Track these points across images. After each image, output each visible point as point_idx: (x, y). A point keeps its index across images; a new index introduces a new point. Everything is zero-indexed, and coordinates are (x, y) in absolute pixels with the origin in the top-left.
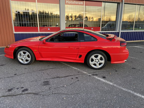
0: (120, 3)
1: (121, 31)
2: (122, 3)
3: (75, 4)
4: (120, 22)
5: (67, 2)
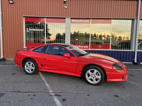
0: (134, 19)
1: (137, 50)
2: (137, 19)
3: (81, 23)
4: (135, 40)
5: (73, 20)
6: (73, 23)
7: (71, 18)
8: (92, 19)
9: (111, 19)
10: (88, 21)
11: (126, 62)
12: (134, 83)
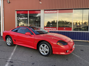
5: (46, 11)
6: (46, 13)
7: (45, 10)
8: (59, 10)
9: (72, 9)
10: (56, 11)
11: (84, 40)
12: (79, 57)
